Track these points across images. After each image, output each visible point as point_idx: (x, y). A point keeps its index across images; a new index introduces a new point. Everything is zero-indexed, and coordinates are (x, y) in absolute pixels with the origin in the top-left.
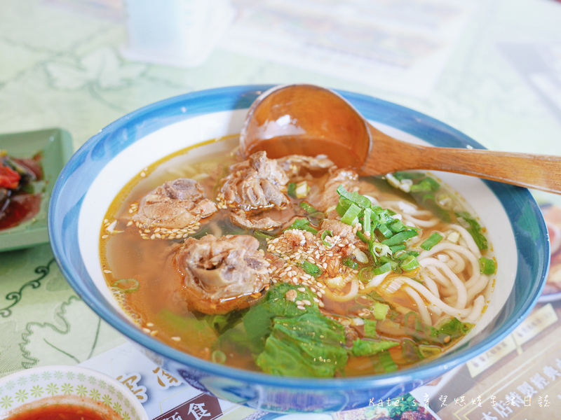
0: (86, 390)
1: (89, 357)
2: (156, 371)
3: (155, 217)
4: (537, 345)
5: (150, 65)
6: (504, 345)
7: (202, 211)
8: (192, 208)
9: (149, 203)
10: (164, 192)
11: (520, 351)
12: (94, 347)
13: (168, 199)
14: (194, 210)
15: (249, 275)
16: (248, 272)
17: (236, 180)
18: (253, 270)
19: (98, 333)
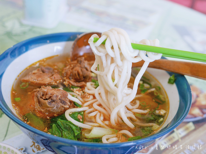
0: (1, 152)
1: (3, 140)
2: (31, 146)
3: (35, 78)
4: (187, 138)
5: (33, 27)
6: (174, 137)
7: (55, 78)
8: (51, 76)
9: (34, 74)
10: (40, 70)
11: (180, 140)
12: (6, 136)
13: (41, 72)
14: (52, 77)
15: (60, 106)
16: (60, 105)
17: (71, 68)
18: (62, 105)
19: (7, 131)
